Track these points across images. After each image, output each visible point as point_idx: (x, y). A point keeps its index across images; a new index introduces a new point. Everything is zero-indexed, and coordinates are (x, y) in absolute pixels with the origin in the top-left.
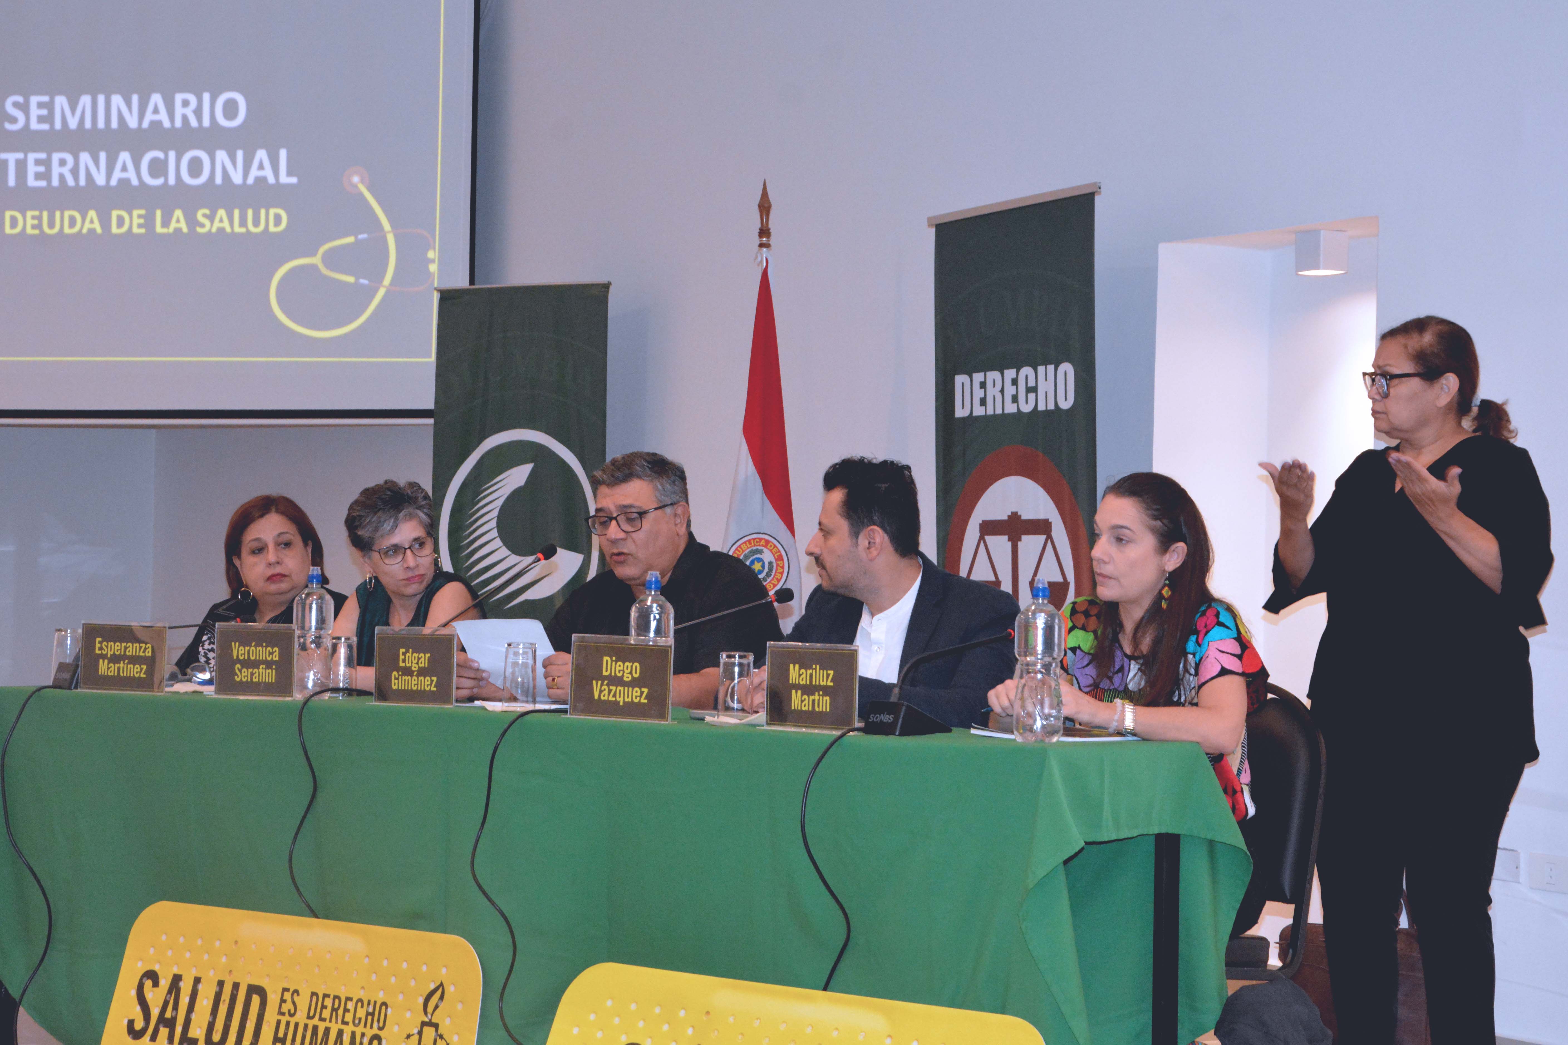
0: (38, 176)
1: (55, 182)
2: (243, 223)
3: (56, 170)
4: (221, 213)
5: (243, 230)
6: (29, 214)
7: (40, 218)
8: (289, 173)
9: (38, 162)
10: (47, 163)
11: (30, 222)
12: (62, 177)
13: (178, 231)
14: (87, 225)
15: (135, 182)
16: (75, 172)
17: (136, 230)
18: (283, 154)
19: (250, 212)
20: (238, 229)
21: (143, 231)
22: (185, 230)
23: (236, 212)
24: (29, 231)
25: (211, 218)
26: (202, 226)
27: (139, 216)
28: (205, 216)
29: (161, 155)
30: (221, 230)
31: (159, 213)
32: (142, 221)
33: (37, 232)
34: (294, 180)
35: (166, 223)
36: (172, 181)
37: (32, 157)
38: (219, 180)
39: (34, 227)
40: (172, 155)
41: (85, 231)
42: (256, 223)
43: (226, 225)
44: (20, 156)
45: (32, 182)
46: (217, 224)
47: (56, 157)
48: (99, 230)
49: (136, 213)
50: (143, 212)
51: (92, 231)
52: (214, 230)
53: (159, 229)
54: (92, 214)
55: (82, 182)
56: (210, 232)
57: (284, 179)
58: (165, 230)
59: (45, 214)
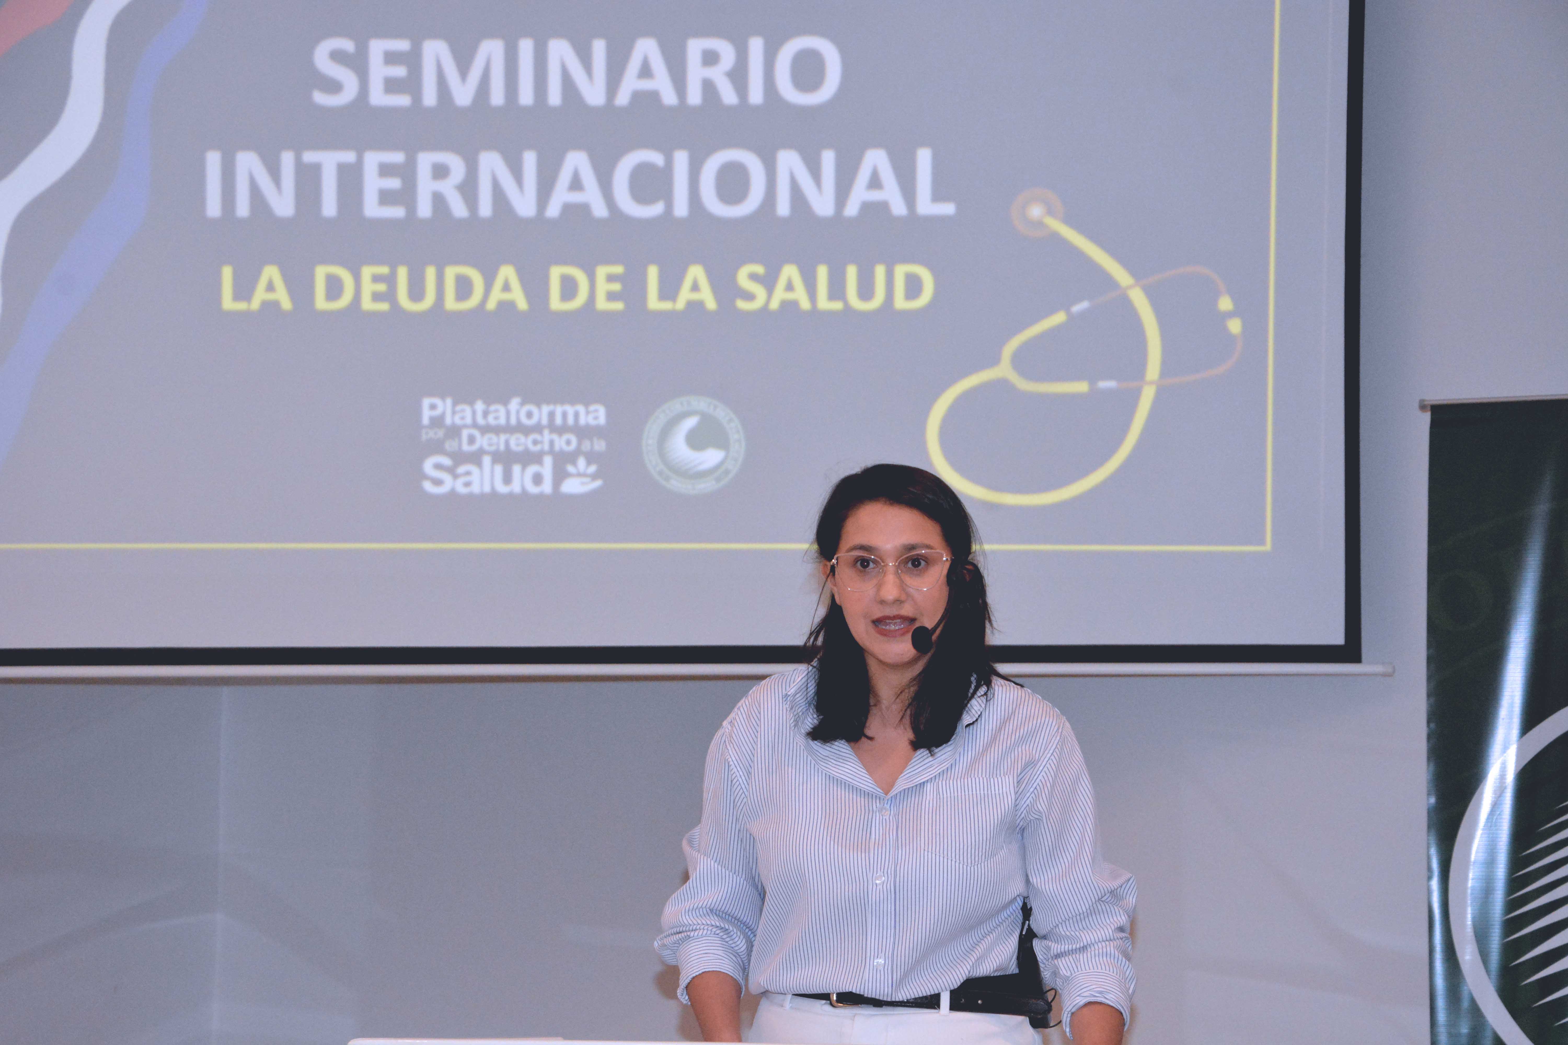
0: (386, 197)
1: (424, 209)
2: (837, 290)
3: (426, 186)
4: (790, 272)
5: (838, 306)
6: (367, 272)
7: (391, 280)
8: (938, 196)
9: (385, 170)
10: (407, 172)
11: (368, 288)
12: (438, 200)
13: (695, 306)
14: (497, 295)
15: (600, 210)
16: (468, 189)
17: (602, 304)
18: (924, 158)
19: (852, 272)
20: (825, 304)
21: (619, 306)
22: (711, 304)
23: (822, 272)
24: (367, 304)
25: (768, 282)
26: (750, 297)
27: (611, 278)
28: (753, 277)
29: (656, 158)
30: (789, 306)
31: (653, 272)
32: (616, 287)
33: (384, 306)
34: (948, 209)
35: (668, 291)
36: (681, 209)
37: (373, 160)
38: (783, 208)
39: (377, 297)
40: (681, 159)
41: (491, 305)
42: (865, 292)
43: (800, 295)
44: (347, 156)
45: (372, 208)
46: (780, 294)
47: (426, 161)
48: (522, 304)
49: (602, 271)
50: (618, 269)
51: (506, 307)
52: (774, 305)
53: (654, 302)
54: (507, 272)
55: (485, 209)
56: (765, 309)
57: (926, 206)
58: (667, 306)
59: (402, 273)
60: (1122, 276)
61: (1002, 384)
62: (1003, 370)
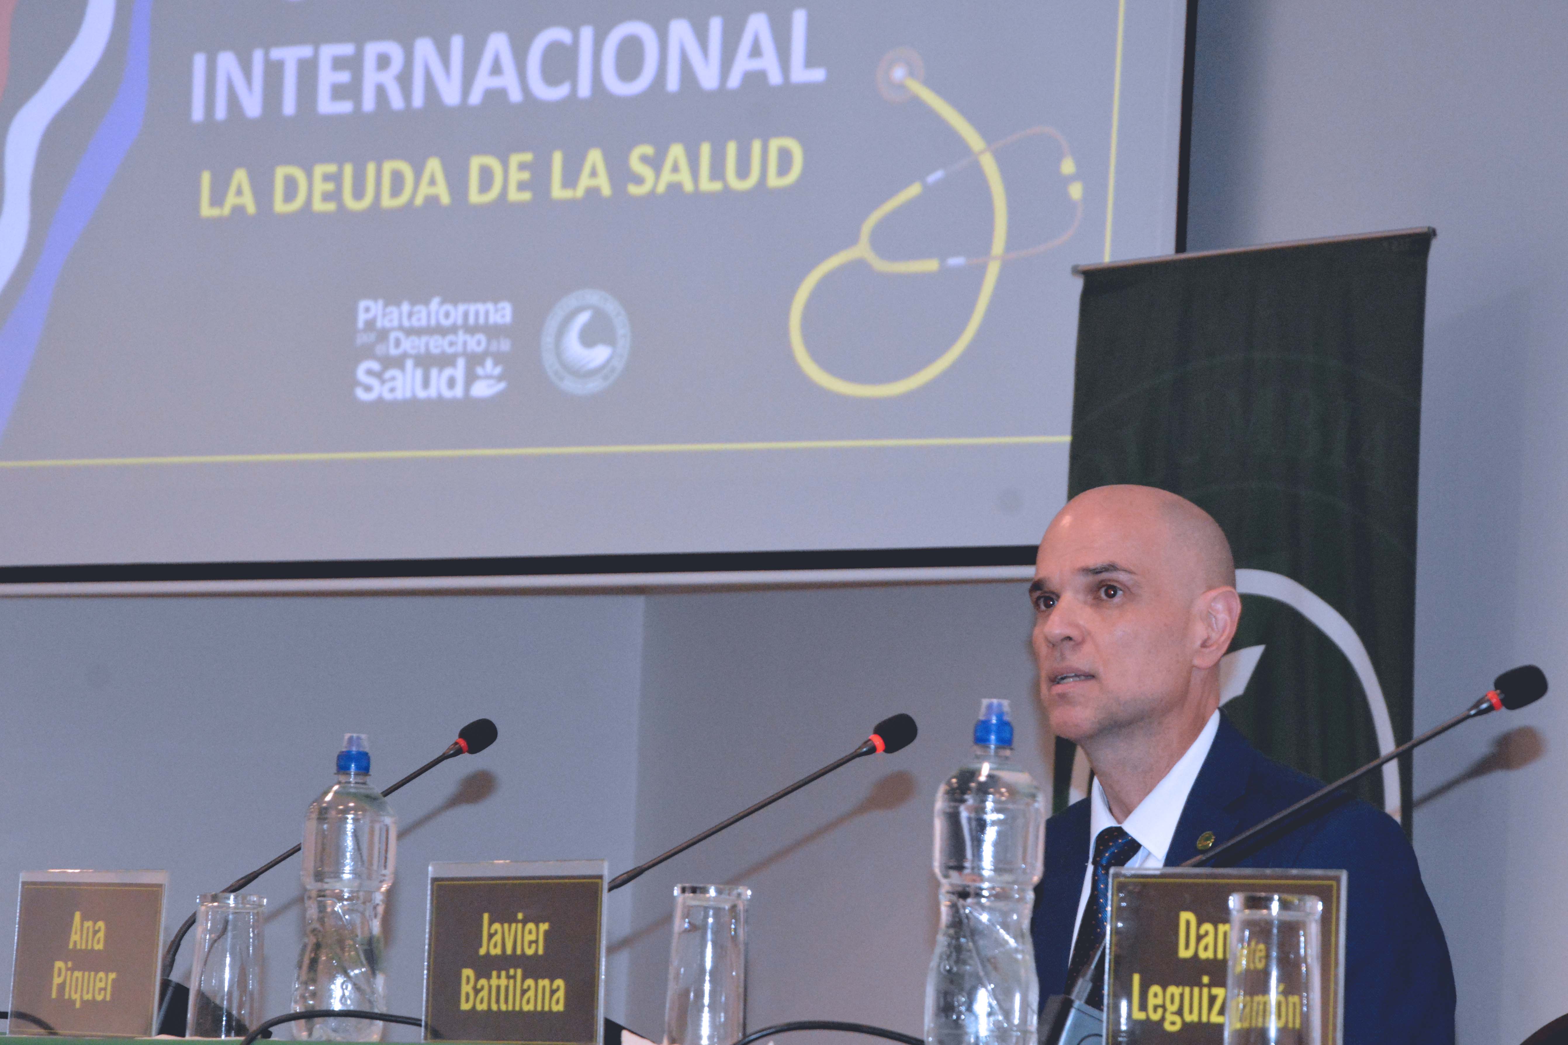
0: (338, 92)
1: (369, 103)
2: (717, 172)
3: (371, 77)
4: (677, 152)
5: (717, 186)
6: (320, 170)
7: (338, 178)
8: (810, 62)
9: (338, 63)
10: (354, 64)
11: (320, 187)
12: (381, 92)
13: (593, 193)
14: (424, 190)
15: (515, 95)
16: (405, 80)
17: (514, 195)
18: (799, 19)
19: (732, 149)
20: (707, 185)
21: (526, 196)
22: (606, 190)
23: (705, 150)
24: (319, 205)
25: (656, 163)
26: (639, 180)
27: (522, 167)
28: (644, 159)
29: (565, 36)
30: (675, 188)
31: (557, 158)
32: (526, 176)
33: (331, 207)
34: (818, 75)
35: (570, 179)
36: (584, 90)
37: (328, 52)
38: (673, 83)
39: (326, 197)
40: (587, 34)
41: (419, 201)
42: (743, 172)
43: (685, 178)
44: (306, 51)
45: (326, 105)
46: (667, 177)
47: (372, 50)
48: (445, 199)
49: (515, 159)
50: (528, 157)
51: (432, 201)
52: (661, 188)
53: (558, 192)
54: (434, 165)
55: (418, 100)
56: (652, 193)
57: (801, 74)
58: (568, 194)
59: (348, 169)
60: (974, 140)
61: (859, 265)
62: (862, 250)
